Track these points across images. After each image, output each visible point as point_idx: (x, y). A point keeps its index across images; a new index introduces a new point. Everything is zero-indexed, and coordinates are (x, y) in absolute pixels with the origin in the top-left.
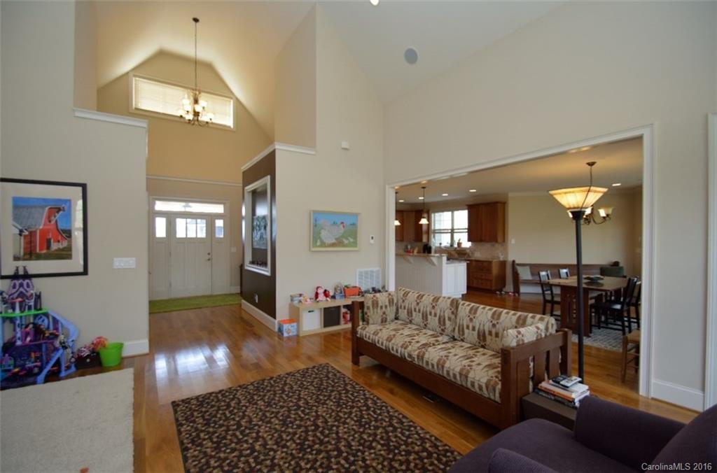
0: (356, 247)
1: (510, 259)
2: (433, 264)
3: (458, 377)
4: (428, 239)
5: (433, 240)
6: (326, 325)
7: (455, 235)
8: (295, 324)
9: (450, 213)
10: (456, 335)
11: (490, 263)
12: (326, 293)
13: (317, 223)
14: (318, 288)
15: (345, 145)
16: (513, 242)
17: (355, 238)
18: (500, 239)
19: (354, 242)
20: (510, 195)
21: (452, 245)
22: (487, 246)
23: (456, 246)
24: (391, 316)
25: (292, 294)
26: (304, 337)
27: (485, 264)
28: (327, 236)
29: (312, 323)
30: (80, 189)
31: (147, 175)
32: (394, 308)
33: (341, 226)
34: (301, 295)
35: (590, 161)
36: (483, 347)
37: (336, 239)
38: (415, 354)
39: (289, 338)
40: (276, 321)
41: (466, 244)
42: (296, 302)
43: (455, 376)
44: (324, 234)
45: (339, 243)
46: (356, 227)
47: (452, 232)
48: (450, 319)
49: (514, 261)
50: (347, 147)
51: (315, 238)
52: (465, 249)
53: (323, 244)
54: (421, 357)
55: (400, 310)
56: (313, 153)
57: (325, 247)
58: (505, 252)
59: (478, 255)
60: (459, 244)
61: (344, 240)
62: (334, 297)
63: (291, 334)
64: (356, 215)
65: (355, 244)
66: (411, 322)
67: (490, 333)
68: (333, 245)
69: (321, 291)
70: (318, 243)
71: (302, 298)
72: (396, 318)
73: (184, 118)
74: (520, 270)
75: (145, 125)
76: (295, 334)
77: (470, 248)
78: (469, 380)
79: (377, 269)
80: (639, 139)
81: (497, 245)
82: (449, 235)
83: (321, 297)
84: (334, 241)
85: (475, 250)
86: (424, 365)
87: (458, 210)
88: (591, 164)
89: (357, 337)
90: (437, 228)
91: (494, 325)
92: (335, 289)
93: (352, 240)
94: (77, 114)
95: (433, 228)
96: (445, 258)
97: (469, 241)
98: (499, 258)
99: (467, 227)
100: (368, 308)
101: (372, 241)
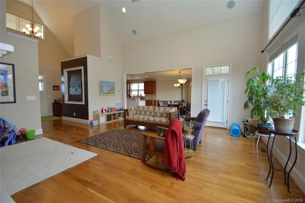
0: (114, 94)
1: (157, 99)
2: (136, 101)
3: (159, 122)
4: (130, 93)
5: (131, 93)
6: (107, 121)
7: (139, 92)
8: (97, 121)
9: (137, 84)
10: (155, 115)
11: (151, 101)
12: (105, 110)
13: (102, 85)
14: (102, 109)
15: (110, 58)
16: (158, 94)
17: (114, 91)
18: (154, 93)
19: (113, 93)
20: (157, 79)
21: (138, 95)
22: (150, 95)
23: (139, 95)
24: (135, 114)
25: (94, 111)
26: (101, 125)
27: (150, 101)
28: (105, 90)
29: (103, 120)
30: (11, 66)
31: (39, 64)
32: (135, 111)
33: (109, 87)
34: (97, 111)
35: (180, 71)
36: (162, 117)
37: (108, 91)
38: (147, 120)
39: (95, 126)
40: (89, 121)
41: (143, 95)
42: (96, 113)
43: (158, 122)
44: (104, 89)
45: (108, 93)
46: (114, 87)
47: (138, 90)
48: (153, 112)
49: (158, 100)
50: (111, 58)
51: (101, 91)
52: (143, 97)
53: (104, 93)
54: (149, 120)
55: (137, 112)
56: (100, 59)
57: (105, 94)
58: (156, 97)
59: (147, 99)
60: (141, 95)
61: (110, 92)
62: (108, 112)
63: (96, 124)
64: (114, 83)
65: (114, 93)
66: (141, 114)
67: (164, 113)
68: (107, 93)
69: (104, 110)
70: (102, 93)
71: (98, 112)
72: (136, 114)
73: (25, 33)
74: (160, 103)
75: (38, 42)
76: (97, 124)
77: (144, 96)
78: (162, 122)
79: (120, 102)
80: (191, 69)
81: (153, 95)
82: (137, 92)
83: (104, 111)
84: (107, 92)
85: (146, 97)
86: (150, 122)
87: (140, 83)
88: (180, 72)
89: (126, 120)
90: (132, 89)
91: (164, 111)
92: (108, 109)
93: (113, 92)
94: (8, 34)
95: (131, 89)
96: (139, 99)
97: (144, 94)
98: (154, 99)
99: (144, 89)
100: (129, 111)
101: (119, 92)
